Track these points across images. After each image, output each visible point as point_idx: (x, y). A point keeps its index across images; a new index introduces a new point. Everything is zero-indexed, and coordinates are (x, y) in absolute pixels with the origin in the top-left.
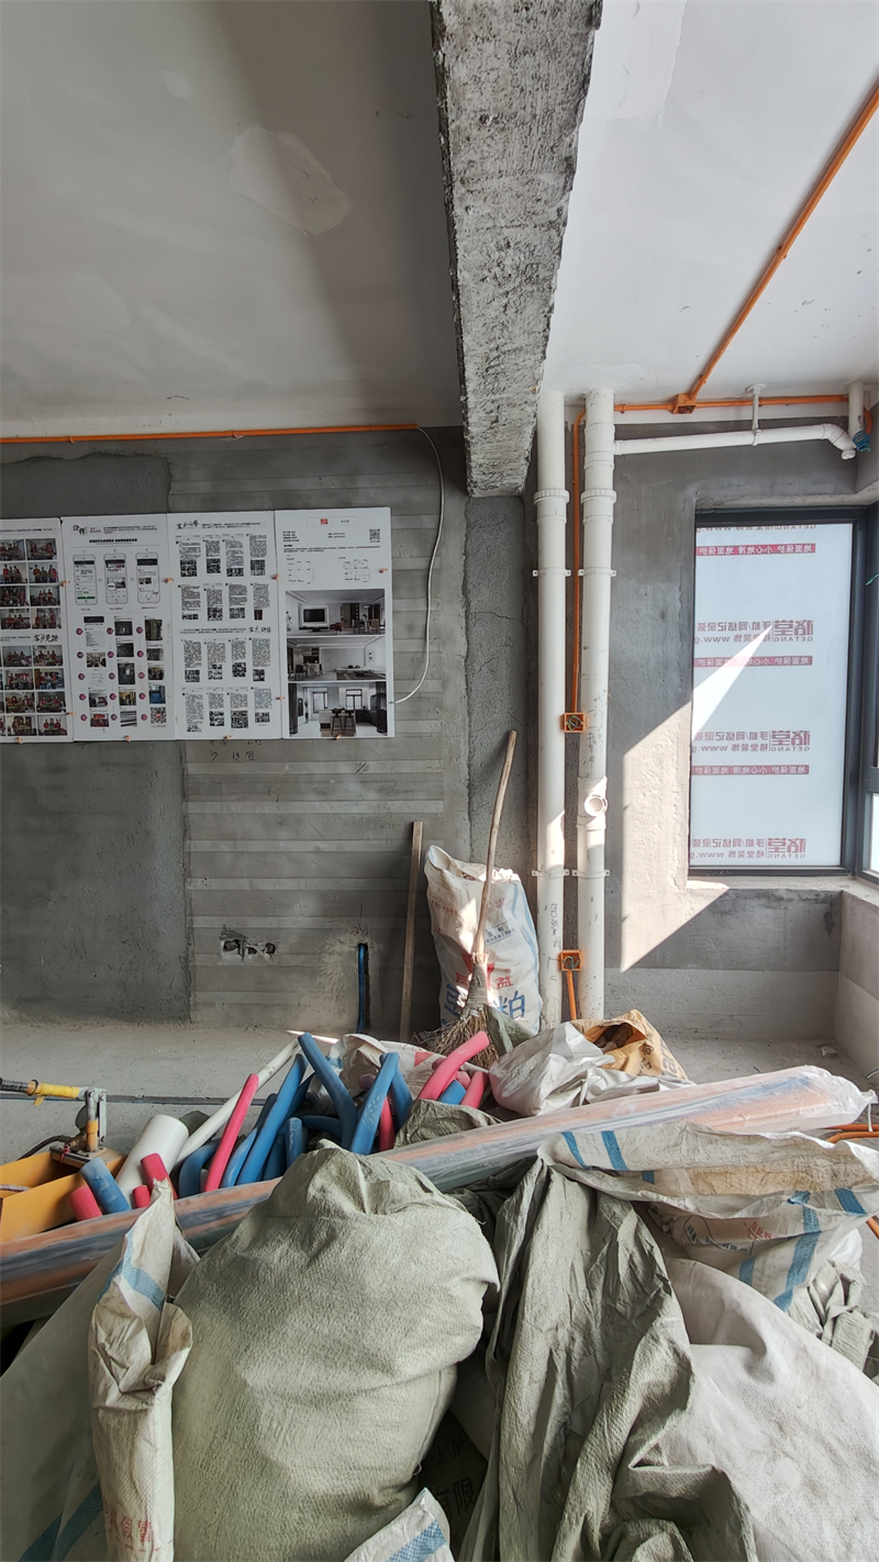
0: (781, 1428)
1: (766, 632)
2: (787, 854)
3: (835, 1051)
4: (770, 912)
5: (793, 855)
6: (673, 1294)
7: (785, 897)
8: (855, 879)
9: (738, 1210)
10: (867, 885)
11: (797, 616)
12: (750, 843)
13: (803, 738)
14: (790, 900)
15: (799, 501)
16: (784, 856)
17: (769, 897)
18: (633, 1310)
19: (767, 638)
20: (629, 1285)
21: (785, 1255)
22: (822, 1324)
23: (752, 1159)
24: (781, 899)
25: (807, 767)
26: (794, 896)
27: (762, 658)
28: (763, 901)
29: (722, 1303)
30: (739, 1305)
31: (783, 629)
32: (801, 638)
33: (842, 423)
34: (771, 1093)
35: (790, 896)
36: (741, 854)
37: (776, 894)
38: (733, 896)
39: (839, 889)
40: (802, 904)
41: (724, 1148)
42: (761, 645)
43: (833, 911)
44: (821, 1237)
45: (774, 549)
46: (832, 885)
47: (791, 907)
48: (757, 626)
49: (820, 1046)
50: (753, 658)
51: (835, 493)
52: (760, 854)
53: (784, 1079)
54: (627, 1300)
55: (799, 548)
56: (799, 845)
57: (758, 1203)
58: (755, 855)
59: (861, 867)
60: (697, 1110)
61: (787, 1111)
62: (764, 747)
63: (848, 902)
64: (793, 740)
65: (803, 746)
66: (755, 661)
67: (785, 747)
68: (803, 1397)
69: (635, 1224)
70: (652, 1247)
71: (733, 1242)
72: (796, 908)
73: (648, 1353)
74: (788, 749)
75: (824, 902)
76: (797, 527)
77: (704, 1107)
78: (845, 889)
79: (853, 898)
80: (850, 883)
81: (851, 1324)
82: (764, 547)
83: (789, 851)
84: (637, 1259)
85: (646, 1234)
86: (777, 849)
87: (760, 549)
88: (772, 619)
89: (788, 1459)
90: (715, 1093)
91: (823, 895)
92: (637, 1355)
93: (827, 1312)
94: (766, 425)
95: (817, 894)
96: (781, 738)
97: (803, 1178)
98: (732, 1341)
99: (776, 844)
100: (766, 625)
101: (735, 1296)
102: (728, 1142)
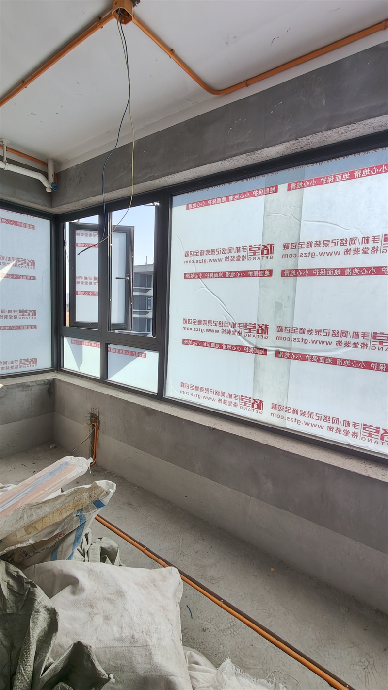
0: (91, 606)
1: (14, 262)
2: (29, 366)
3: (55, 445)
4: (24, 393)
5: (32, 366)
6: (37, 586)
7: (30, 385)
8: (58, 373)
9: (54, 531)
10: (64, 375)
11: (28, 257)
12: (12, 362)
13: (33, 313)
14: (32, 386)
15: (27, 204)
16: (28, 366)
17: (24, 386)
18: (17, 607)
19: (14, 265)
20: (12, 597)
21: (72, 538)
22: (84, 557)
23: (58, 506)
24: (29, 386)
25: (36, 326)
26: (35, 384)
27: (12, 275)
28: (20, 389)
29: (54, 575)
30: (62, 571)
31: (21, 262)
32: (30, 267)
33: (46, 175)
34: (54, 475)
35: (33, 384)
36: (8, 368)
37: (26, 384)
38: (6, 389)
39: (53, 378)
40: (38, 387)
41: (45, 508)
42: (11, 268)
43: (51, 387)
44: (86, 523)
45: (16, 223)
46: (49, 376)
47: (33, 389)
48: (9, 259)
49: (49, 445)
50: (8, 274)
51: (43, 205)
52: (17, 367)
53: (58, 466)
54: (12, 605)
55: (27, 226)
56: (35, 361)
57: (63, 524)
58: (14, 368)
59: (60, 367)
60: (23, 496)
61: (62, 479)
62: (15, 317)
63: (57, 383)
64: (29, 314)
65: (34, 317)
66: (9, 276)
67: (25, 317)
68: (96, 588)
69: (5, 566)
70: (18, 572)
71: (46, 547)
72: (36, 389)
73: (36, 620)
74: (27, 318)
75: (47, 384)
76: (26, 215)
77: (26, 494)
78: (55, 378)
79: (59, 380)
80: (56, 374)
81: (93, 549)
82: (11, 221)
83: (30, 364)
84: (12, 582)
85: (12, 568)
86: (24, 364)
87: (9, 222)
88: (16, 256)
89: (97, 615)
90: (28, 485)
91: (46, 381)
92: (31, 625)
93: (84, 551)
94: (10, 162)
95: (44, 381)
96: (23, 313)
97: (78, 504)
98: (62, 587)
99: (23, 362)
100: (13, 259)
101: (59, 568)
102: (47, 504)
